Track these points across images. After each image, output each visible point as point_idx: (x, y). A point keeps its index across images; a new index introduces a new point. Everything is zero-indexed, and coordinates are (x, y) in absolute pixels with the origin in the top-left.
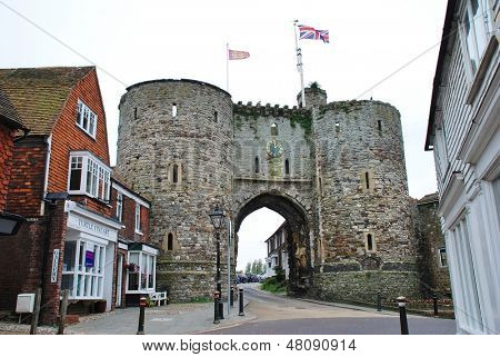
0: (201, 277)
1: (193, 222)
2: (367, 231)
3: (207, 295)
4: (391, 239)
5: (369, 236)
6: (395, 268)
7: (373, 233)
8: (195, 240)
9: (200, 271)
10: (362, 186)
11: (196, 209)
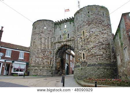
0: (36, 69)
1: (36, 55)
2: (83, 52)
3: (37, 74)
4: (92, 54)
5: (84, 54)
6: (92, 66)
7: (85, 53)
8: (36, 60)
9: (36, 68)
10: (82, 36)
11: (37, 52)
